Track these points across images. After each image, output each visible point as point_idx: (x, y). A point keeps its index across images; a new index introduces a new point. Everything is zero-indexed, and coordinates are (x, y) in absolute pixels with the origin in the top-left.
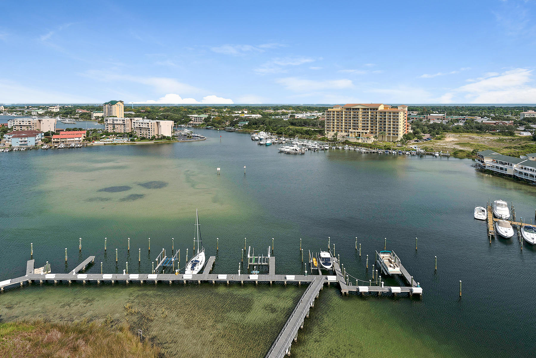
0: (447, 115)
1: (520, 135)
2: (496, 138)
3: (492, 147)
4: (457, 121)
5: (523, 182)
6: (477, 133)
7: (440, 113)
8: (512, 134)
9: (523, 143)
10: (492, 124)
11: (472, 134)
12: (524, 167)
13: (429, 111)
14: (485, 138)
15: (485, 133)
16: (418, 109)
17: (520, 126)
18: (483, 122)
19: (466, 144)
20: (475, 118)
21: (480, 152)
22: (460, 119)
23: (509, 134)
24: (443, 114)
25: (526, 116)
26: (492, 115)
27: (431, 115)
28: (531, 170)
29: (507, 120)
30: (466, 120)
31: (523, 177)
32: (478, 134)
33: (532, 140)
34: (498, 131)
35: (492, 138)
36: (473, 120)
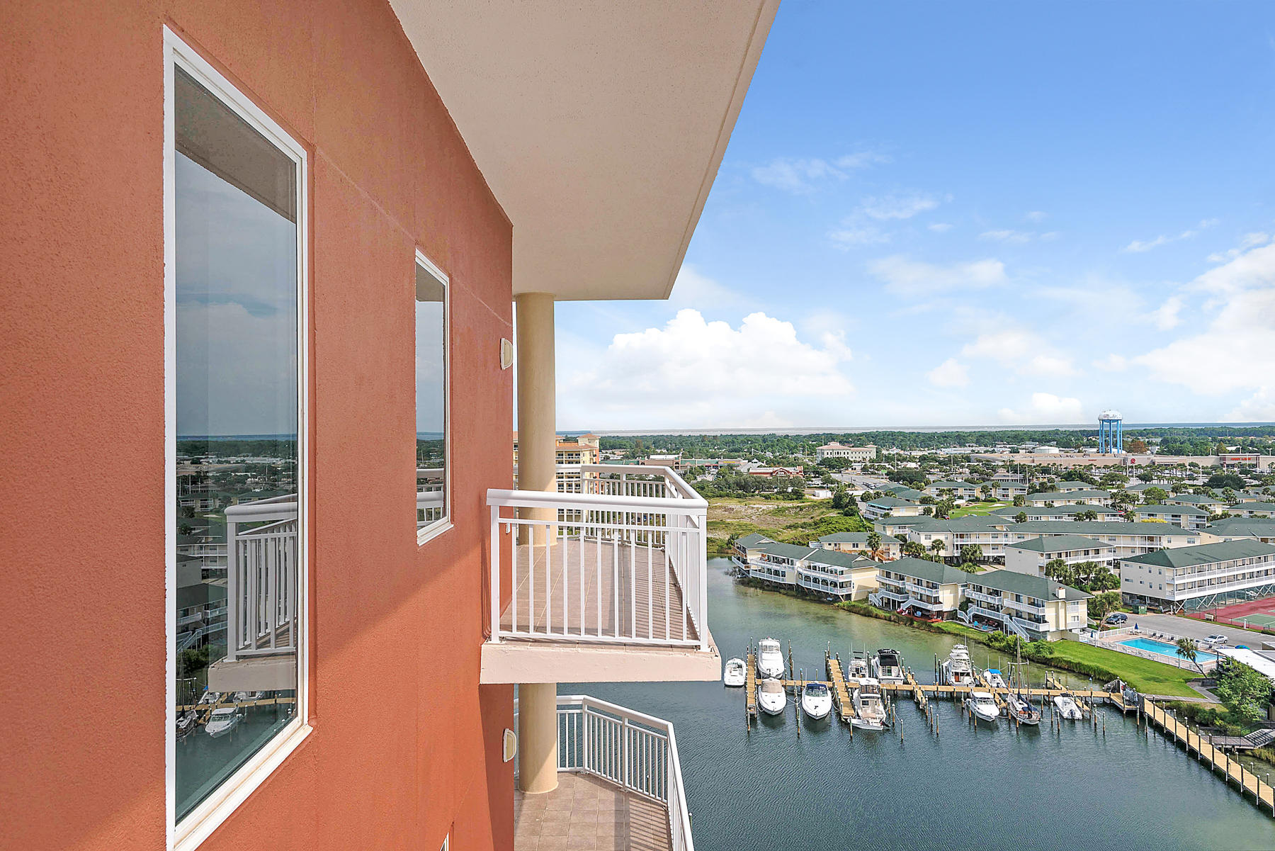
0: (684, 457)
1: (813, 497)
2: (771, 506)
3: (764, 528)
4: (703, 470)
5: (812, 597)
6: (739, 496)
7: (669, 452)
8: (798, 495)
9: (817, 515)
10: (765, 475)
11: (729, 501)
12: (812, 565)
13: (648, 448)
14: (753, 508)
15: (752, 496)
16: (624, 442)
17: (815, 477)
18: (751, 471)
19: (719, 523)
20: (736, 463)
21: (740, 542)
22: (709, 466)
23: (795, 497)
24: (676, 456)
25: (826, 456)
26: (769, 455)
27: (652, 457)
28: (823, 569)
29: (793, 466)
30: (721, 467)
31: (812, 586)
32: (740, 500)
33: (832, 507)
34: (776, 490)
35: (764, 507)
36: (731, 467)
